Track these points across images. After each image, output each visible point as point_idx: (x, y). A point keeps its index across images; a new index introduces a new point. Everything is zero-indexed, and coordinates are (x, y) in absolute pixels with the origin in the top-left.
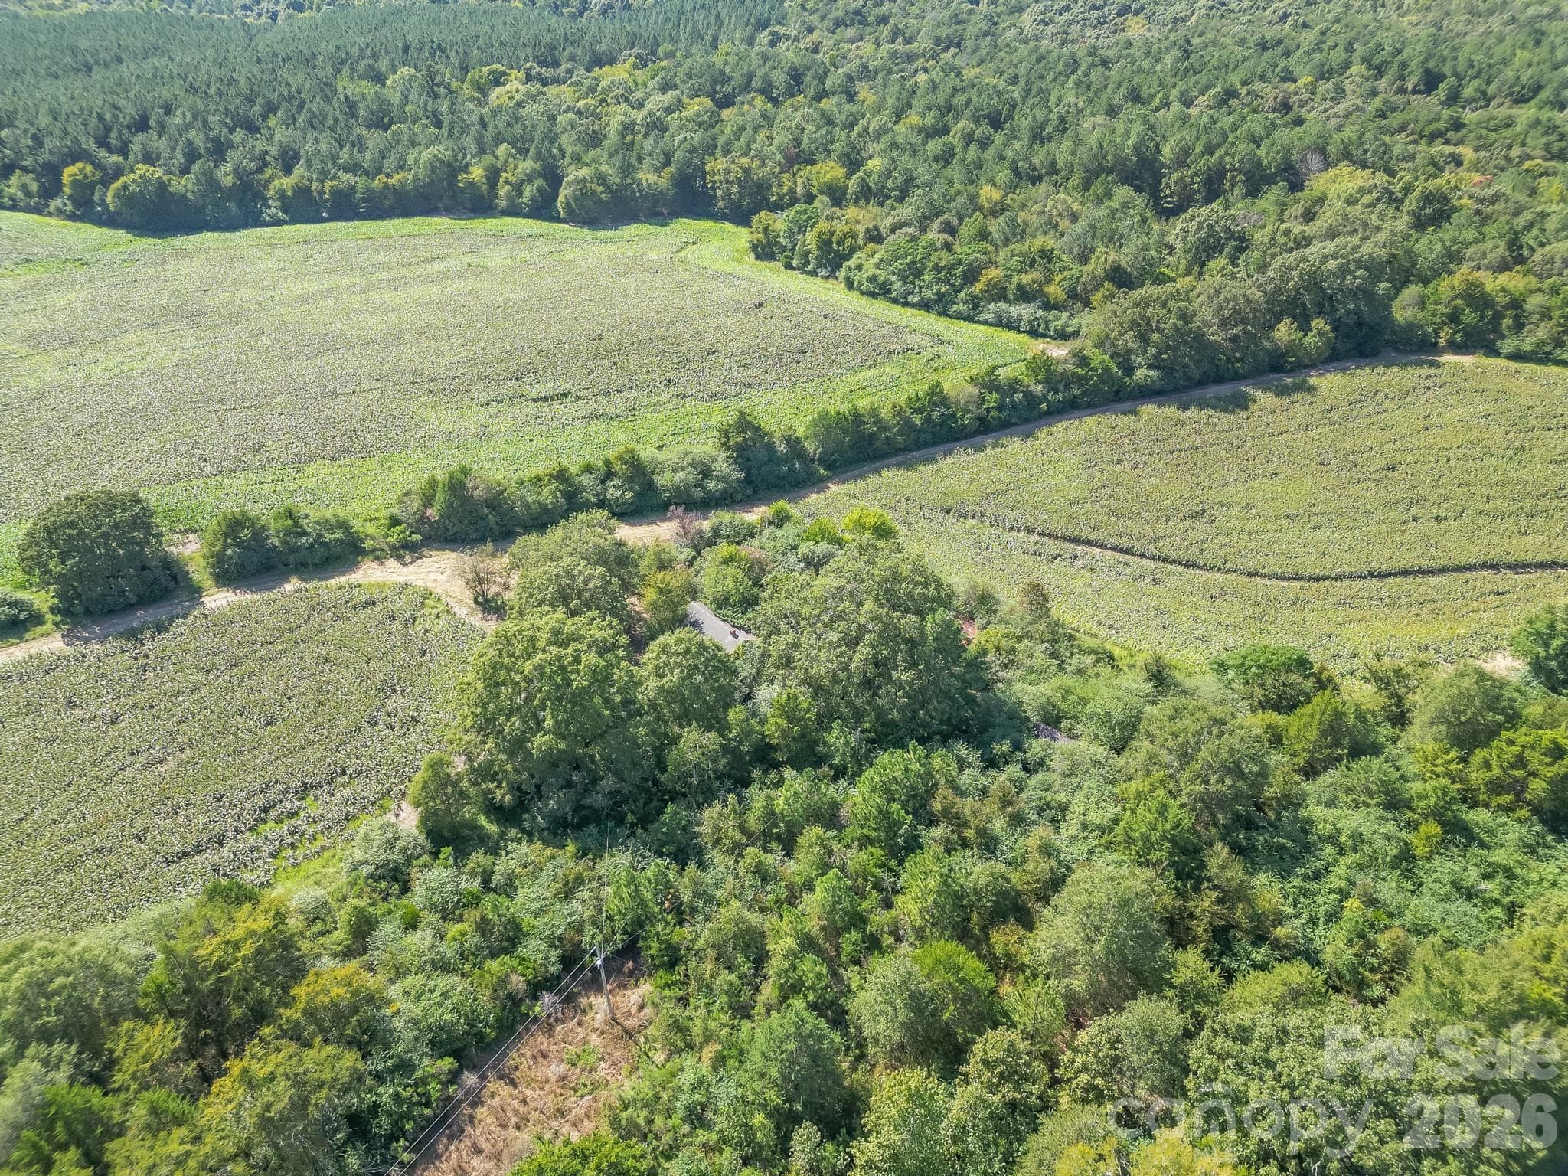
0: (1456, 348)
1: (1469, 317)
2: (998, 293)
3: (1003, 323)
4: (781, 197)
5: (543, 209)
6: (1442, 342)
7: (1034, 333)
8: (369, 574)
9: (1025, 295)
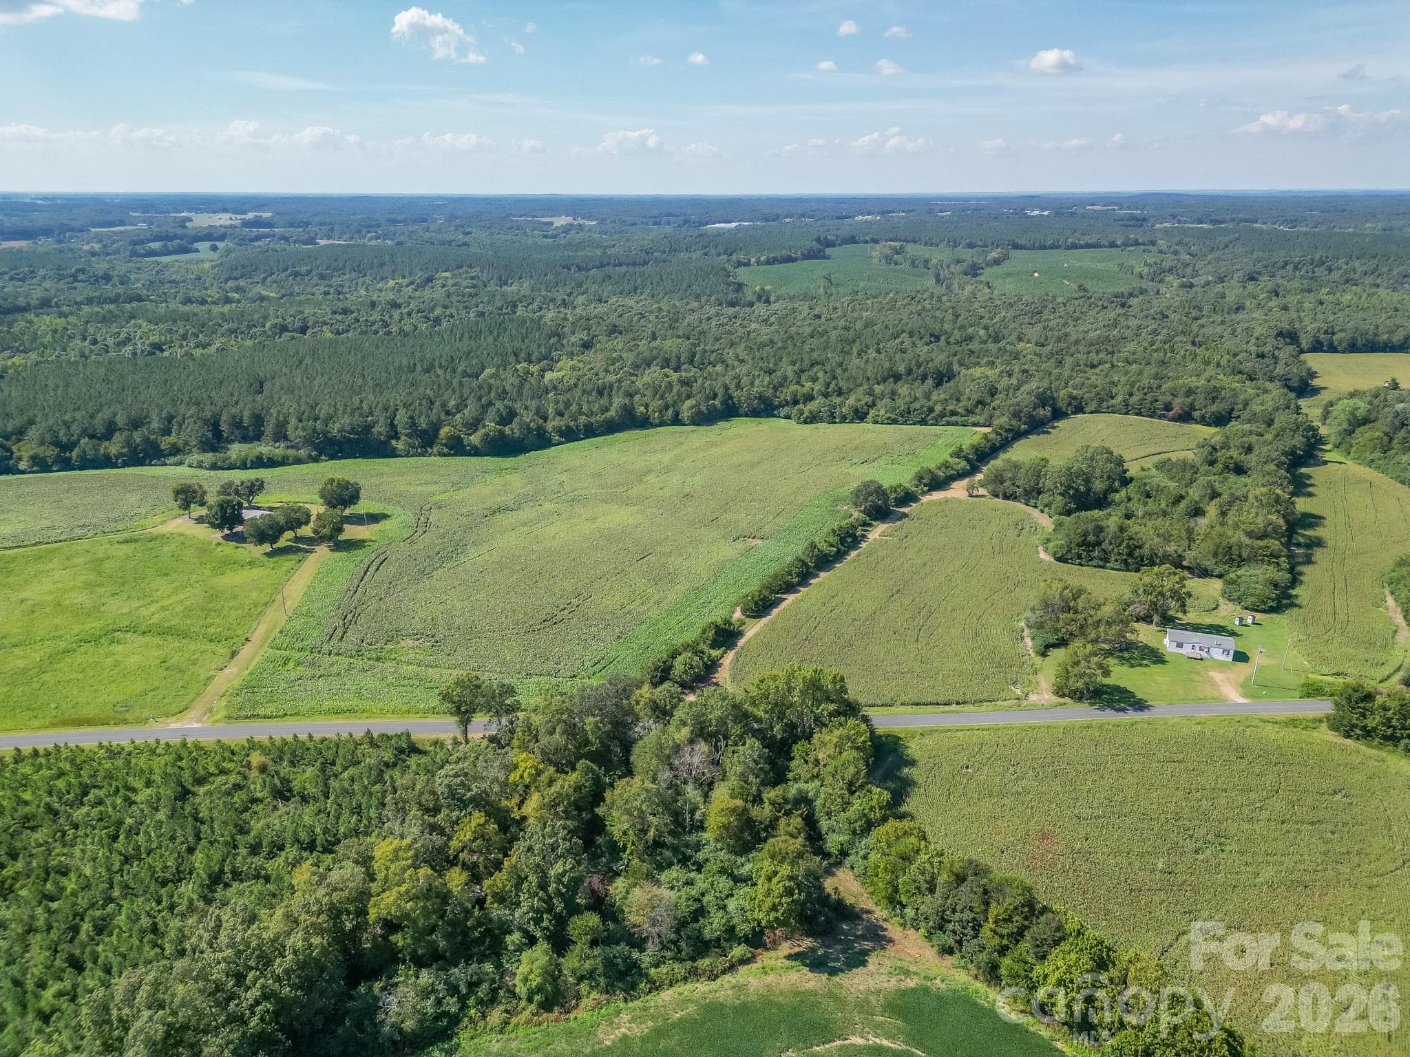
0: (1074, 413)
1: (1074, 403)
2: (942, 415)
3: (949, 424)
4: (780, 403)
5: (676, 421)
6: (1069, 412)
7: (964, 425)
8: (925, 499)
9: (953, 413)
